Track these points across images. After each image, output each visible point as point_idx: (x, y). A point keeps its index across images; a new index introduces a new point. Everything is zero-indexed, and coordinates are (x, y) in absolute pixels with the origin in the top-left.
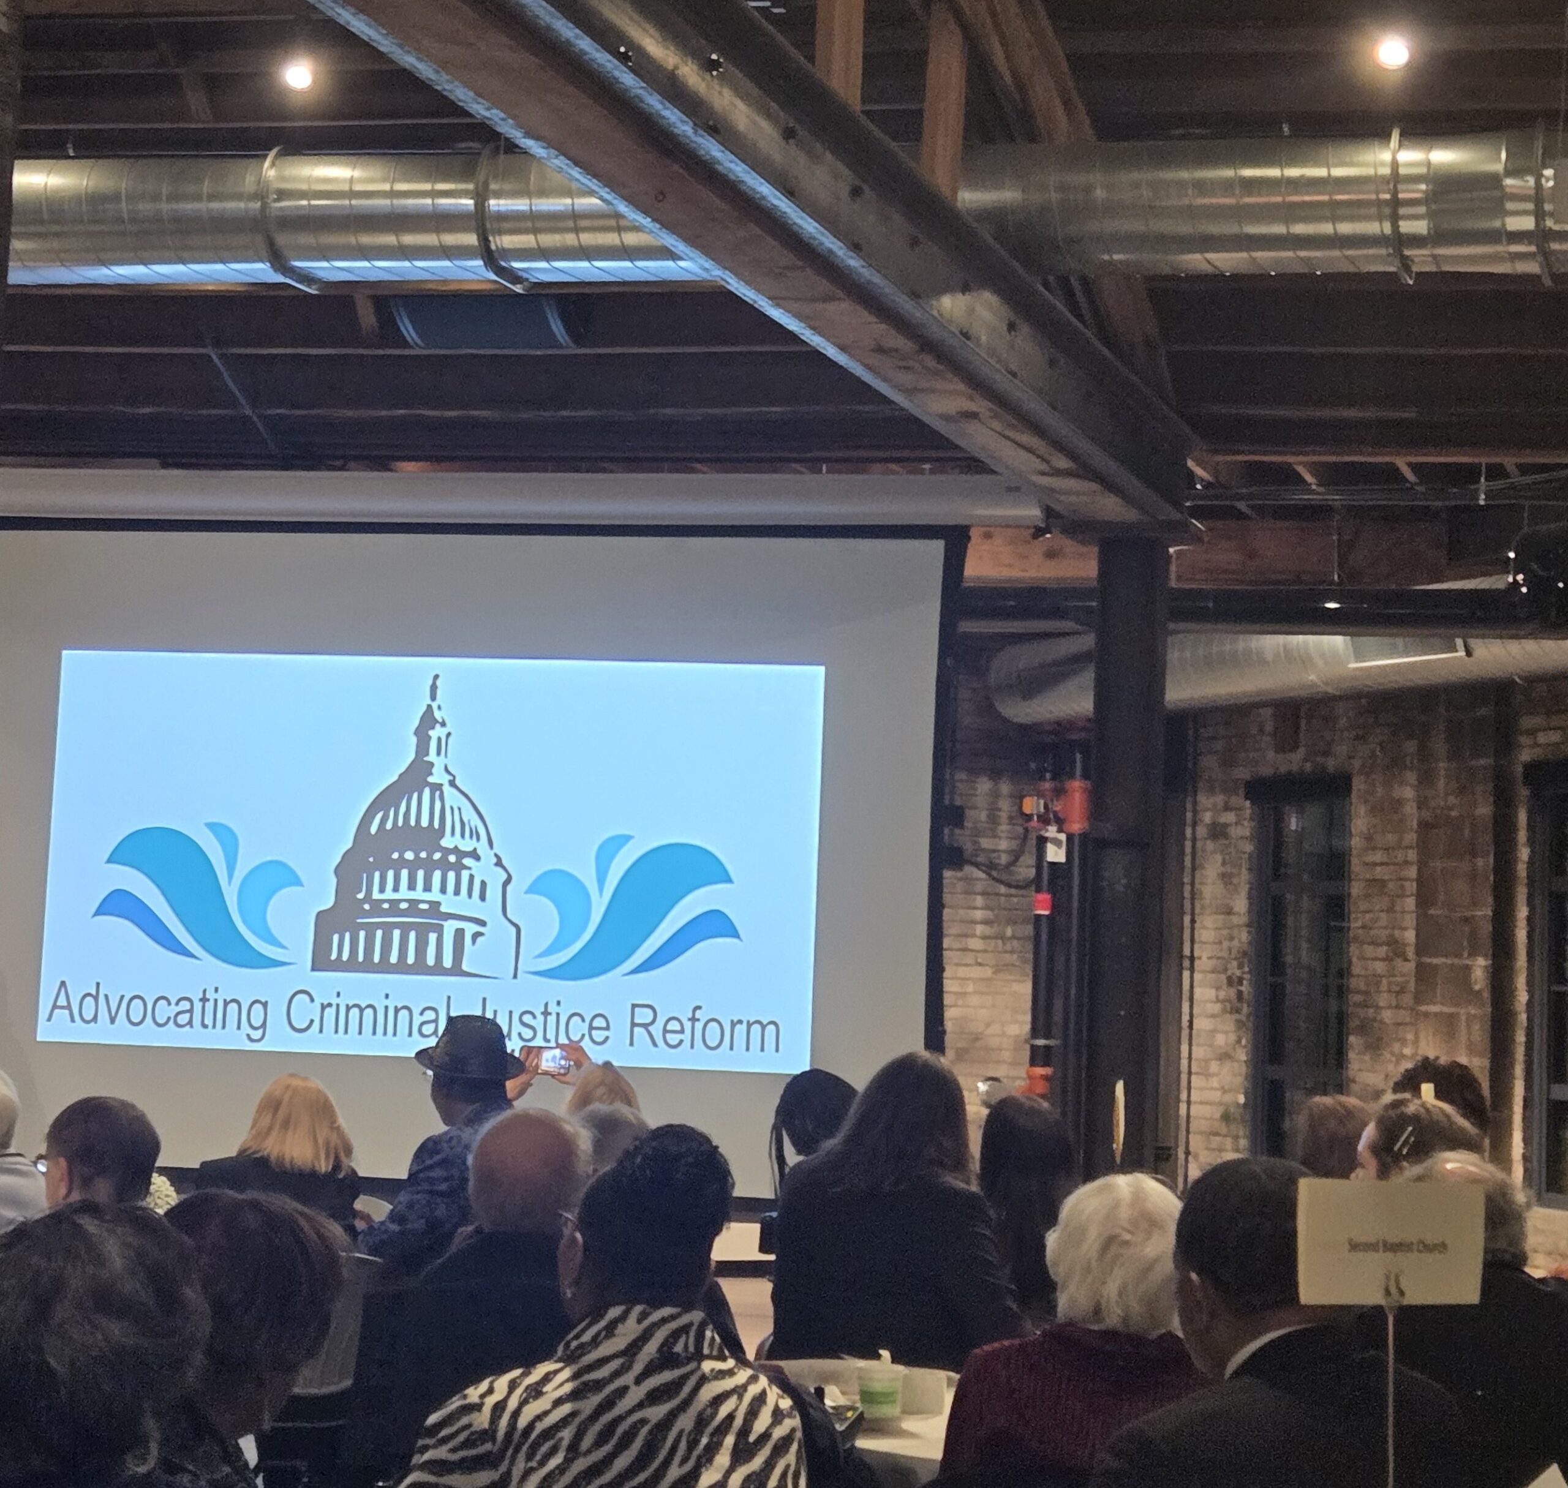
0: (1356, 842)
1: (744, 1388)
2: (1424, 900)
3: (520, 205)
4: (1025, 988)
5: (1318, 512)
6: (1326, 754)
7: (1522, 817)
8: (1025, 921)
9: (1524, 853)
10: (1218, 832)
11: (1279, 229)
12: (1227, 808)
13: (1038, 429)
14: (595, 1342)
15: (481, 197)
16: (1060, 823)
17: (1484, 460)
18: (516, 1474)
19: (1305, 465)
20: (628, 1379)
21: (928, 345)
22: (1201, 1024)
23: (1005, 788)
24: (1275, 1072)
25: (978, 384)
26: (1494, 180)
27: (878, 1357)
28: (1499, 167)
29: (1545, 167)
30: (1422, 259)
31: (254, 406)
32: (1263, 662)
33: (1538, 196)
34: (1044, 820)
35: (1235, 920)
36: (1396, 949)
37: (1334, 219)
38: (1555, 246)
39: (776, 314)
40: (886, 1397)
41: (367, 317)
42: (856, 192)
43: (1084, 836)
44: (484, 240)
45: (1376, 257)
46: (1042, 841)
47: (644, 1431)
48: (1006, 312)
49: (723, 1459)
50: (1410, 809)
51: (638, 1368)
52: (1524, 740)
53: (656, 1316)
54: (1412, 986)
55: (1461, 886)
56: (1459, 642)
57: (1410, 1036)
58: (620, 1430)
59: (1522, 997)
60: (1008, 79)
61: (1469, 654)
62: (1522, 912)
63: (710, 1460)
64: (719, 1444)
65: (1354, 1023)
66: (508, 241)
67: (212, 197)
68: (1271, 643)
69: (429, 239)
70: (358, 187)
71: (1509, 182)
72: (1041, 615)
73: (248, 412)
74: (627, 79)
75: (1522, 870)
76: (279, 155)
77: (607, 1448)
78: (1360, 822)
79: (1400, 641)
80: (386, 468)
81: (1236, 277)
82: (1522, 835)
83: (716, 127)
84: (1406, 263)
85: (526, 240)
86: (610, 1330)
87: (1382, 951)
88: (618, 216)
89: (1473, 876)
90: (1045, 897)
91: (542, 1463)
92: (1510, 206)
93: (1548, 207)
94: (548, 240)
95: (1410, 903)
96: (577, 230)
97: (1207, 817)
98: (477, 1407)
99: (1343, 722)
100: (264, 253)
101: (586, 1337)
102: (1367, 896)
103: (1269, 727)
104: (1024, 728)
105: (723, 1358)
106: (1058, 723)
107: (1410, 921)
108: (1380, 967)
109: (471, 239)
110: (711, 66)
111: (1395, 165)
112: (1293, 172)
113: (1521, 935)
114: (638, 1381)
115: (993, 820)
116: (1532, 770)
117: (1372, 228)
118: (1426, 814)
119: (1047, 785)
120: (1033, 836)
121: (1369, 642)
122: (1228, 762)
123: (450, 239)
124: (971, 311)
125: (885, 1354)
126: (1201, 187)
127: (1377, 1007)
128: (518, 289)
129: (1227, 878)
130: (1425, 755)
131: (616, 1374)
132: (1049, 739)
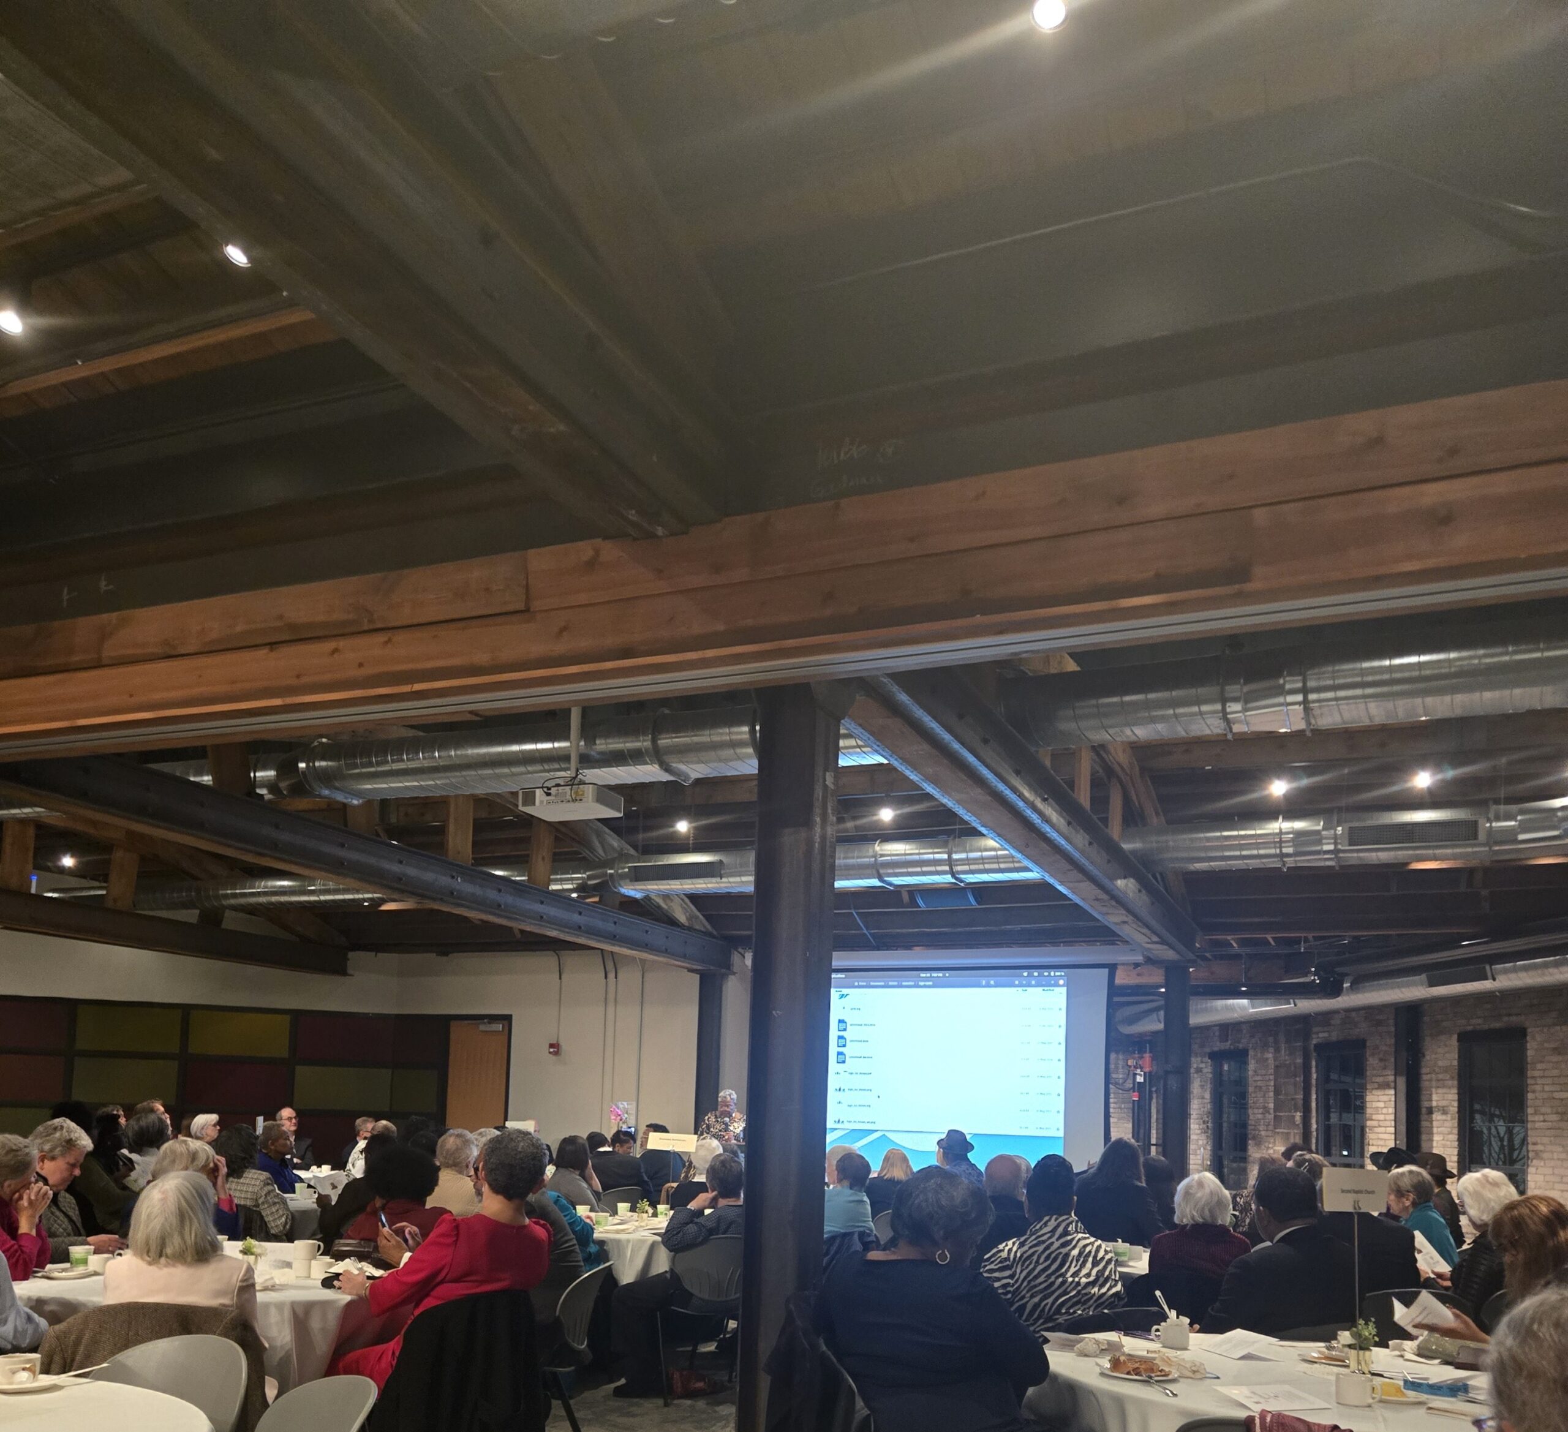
0: (1250, 1073)
1: (1094, 1243)
2: (1277, 1092)
3: (963, 856)
4: (1130, 1125)
5: (1237, 957)
6: (1239, 1042)
7: (1314, 1063)
8: (1129, 1102)
9: (1314, 1076)
10: (1199, 1070)
11: (1237, 853)
12: (1202, 1062)
13: (1148, 926)
14: (1041, 1228)
15: (950, 854)
16: (1142, 1069)
17: (1303, 935)
18: (1018, 1271)
19: (1233, 939)
20: (1053, 1239)
21: (1113, 897)
22: (1193, 1137)
23: (1121, 1057)
24: (1220, 1153)
25: (1129, 911)
26: (1318, 832)
27: (1117, 1241)
28: (1320, 828)
29: (1338, 826)
30: (1290, 862)
31: (867, 930)
32: (1217, 1010)
33: (1335, 837)
34: (1136, 1067)
35: (1205, 1101)
36: (1266, 1110)
37: (1258, 849)
38: (1341, 855)
39: (1061, 888)
40: (1123, 1254)
41: (906, 897)
42: (1090, 844)
43: (1150, 1073)
44: (951, 869)
45: (1274, 862)
46: (1135, 1075)
47: (1061, 1256)
48: (1138, 886)
49: (1089, 1265)
50: (1271, 1062)
51: (1057, 1236)
52: (1314, 1036)
53: (1061, 1219)
54: (1272, 1123)
55: (1291, 1089)
56: (1292, 1001)
57: (1272, 1141)
58: (1053, 1256)
59: (1314, 1126)
60: (1137, 804)
61: (1295, 1005)
62: (1314, 1097)
63: (1085, 1266)
64: (1087, 1260)
65: (1250, 1136)
66: (959, 868)
67: (858, 857)
68: (1220, 1003)
69: (932, 869)
70: (908, 852)
71: (1324, 833)
72: (1137, 994)
73: (865, 931)
74: (1021, 804)
75: (1314, 1082)
76: (880, 843)
77: (1048, 1262)
78: (1252, 1065)
79: (1269, 1001)
80: (911, 949)
81: (1221, 871)
82: (1314, 1070)
83: (1047, 820)
84: (1284, 863)
85: (966, 868)
86: (1046, 1224)
87: (1261, 1111)
88: (1013, 857)
89: (1295, 1085)
90: (1136, 1094)
91: (1027, 1267)
92: (1324, 841)
93: (1339, 841)
94: (973, 867)
95: (1272, 1094)
96: (983, 863)
97: (1195, 1066)
98: (1003, 1250)
99: (1244, 1031)
100: (876, 875)
101: (1038, 1227)
102: (1255, 1092)
103: (1217, 1034)
104: (1128, 1036)
105: (1084, 1233)
106: (1140, 1034)
107: (1271, 1100)
108: (1260, 1116)
109: (947, 868)
110: (1045, 800)
111: (1280, 829)
112: (1242, 833)
113: (1314, 1105)
114: (1057, 1240)
115: (1117, 1068)
116: (1317, 1047)
117: (1272, 851)
118: (1277, 1063)
119: (1137, 1056)
120: (1131, 1073)
121: (1257, 1002)
122: (1202, 1046)
123: (939, 868)
124: (1127, 885)
125: (1120, 1240)
126: (1208, 839)
127: (1260, 1131)
128: (962, 885)
129: (1202, 1087)
130: (1276, 1042)
131: (1050, 1238)
132: (1137, 1039)
